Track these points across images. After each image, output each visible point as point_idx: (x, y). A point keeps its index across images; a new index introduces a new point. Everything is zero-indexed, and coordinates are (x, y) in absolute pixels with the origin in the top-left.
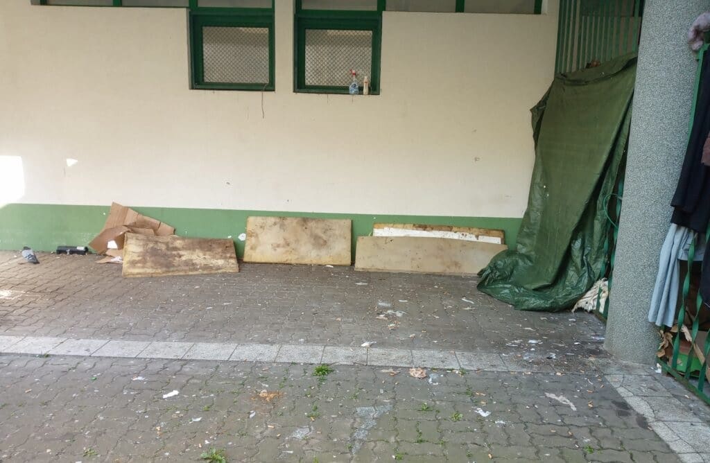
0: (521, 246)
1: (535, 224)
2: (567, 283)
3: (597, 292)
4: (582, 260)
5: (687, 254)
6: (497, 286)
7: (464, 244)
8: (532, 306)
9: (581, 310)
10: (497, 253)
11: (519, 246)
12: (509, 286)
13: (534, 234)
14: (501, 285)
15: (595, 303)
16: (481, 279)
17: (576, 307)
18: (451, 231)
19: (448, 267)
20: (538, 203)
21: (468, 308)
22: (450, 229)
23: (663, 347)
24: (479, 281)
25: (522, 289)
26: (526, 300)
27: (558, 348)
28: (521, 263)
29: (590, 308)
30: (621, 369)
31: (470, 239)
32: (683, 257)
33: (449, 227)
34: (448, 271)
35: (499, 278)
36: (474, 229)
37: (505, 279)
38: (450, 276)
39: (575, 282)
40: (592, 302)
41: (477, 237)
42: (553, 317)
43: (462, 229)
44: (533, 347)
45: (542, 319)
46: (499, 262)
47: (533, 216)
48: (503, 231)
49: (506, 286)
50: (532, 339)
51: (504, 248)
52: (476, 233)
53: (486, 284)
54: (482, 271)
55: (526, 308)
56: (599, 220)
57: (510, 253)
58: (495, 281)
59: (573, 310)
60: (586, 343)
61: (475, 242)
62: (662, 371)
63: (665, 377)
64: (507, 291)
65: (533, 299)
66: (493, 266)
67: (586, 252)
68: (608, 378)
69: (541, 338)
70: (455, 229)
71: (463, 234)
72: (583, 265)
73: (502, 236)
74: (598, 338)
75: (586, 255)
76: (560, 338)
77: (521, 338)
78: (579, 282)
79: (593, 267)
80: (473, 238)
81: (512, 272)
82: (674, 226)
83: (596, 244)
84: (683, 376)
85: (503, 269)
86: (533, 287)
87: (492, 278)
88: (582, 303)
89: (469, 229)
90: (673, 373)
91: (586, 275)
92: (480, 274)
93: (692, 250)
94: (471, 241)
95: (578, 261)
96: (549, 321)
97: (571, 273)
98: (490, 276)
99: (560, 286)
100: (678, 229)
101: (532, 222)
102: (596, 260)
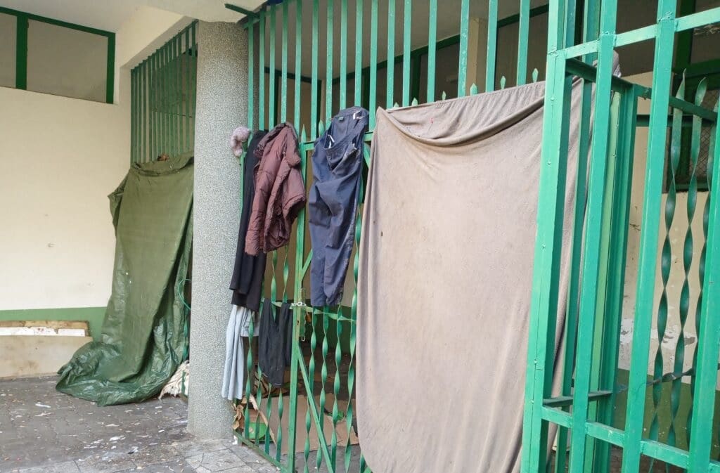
0: (108, 336)
1: (119, 313)
2: (153, 370)
3: (181, 375)
4: (165, 345)
5: (247, 330)
6: (80, 383)
7: (40, 341)
8: (116, 400)
9: (167, 395)
10: (80, 347)
11: (105, 337)
12: (93, 381)
13: (120, 323)
14: (85, 382)
15: (181, 387)
16: (60, 378)
17: (162, 394)
18: (23, 326)
19: (22, 369)
20: (121, 291)
21: (43, 414)
22: (22, 323)
23: (237, 419)
24: (59, 381)
25: (108, 382)
26: (110, 394)
27: (141, 440)
28: (107, 355)
29: (175, 392)
30: (201, 449)
31: (48, 334)
32: (245, 334)
33: (20, 322)
34: (21, 374)
35: (82, 374)
36: (53, 322)
37: (89, 374)
38: (23, 380)
39: (159, 368)
40: (177, 386)
41: (57, 330)
42: (138, 407)
43: (38, 323)
44: (114, 445)
45: (127, 411)
46: (82, 356)
47: (116, 304)
48: (87, 322)
49: (90, 382)
50: (114, 436)
51: (89, 340)
52: (54, 327)
53: (67, 382)
54: (63, 369)
55: (110, 403)
56: (177, 304)
57: (94, 345)
58: (77, 378)
59: (160, 397)
60: (170, 429)
61: (54, 337)
62: (238, 442)
63: (240, 447)
64: (90, 387)
65: (117, 392)
66: (76, 362)
67: (169, 337)
68: (189, 460)
69: (123, 433)
70: (28, 324)
71: (39, 329)
72: (167, 350)
73: (86, 328)
74: (182, 422)
75: (169, 340)
76: (144, 429)
77: (101, 437)
78: (163, 367)
79: (176, 351)
80: (52, 333)
81: (97, 366)
82: (235, 307)
83: (177, 328)
84: (253, 442)
85: (86, 363)
86: (119, 379)
87: (74, 375)
88: (167, 389)
89: (47, 323)
90: (247, 442)
91: (170, 359)
92: (60, 372)
93: (251, 326)
94: (50, 337)
95: (162, 346)
96: (135, 413)
97: (157, 359)
98: (72, 373)
99: (146, 374)
100: (238, 309)
101: (116, 310)
102: (178, 344)
